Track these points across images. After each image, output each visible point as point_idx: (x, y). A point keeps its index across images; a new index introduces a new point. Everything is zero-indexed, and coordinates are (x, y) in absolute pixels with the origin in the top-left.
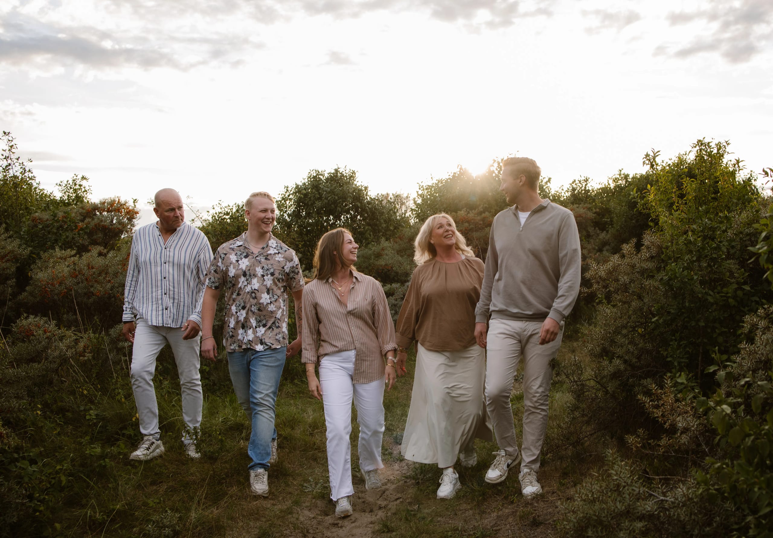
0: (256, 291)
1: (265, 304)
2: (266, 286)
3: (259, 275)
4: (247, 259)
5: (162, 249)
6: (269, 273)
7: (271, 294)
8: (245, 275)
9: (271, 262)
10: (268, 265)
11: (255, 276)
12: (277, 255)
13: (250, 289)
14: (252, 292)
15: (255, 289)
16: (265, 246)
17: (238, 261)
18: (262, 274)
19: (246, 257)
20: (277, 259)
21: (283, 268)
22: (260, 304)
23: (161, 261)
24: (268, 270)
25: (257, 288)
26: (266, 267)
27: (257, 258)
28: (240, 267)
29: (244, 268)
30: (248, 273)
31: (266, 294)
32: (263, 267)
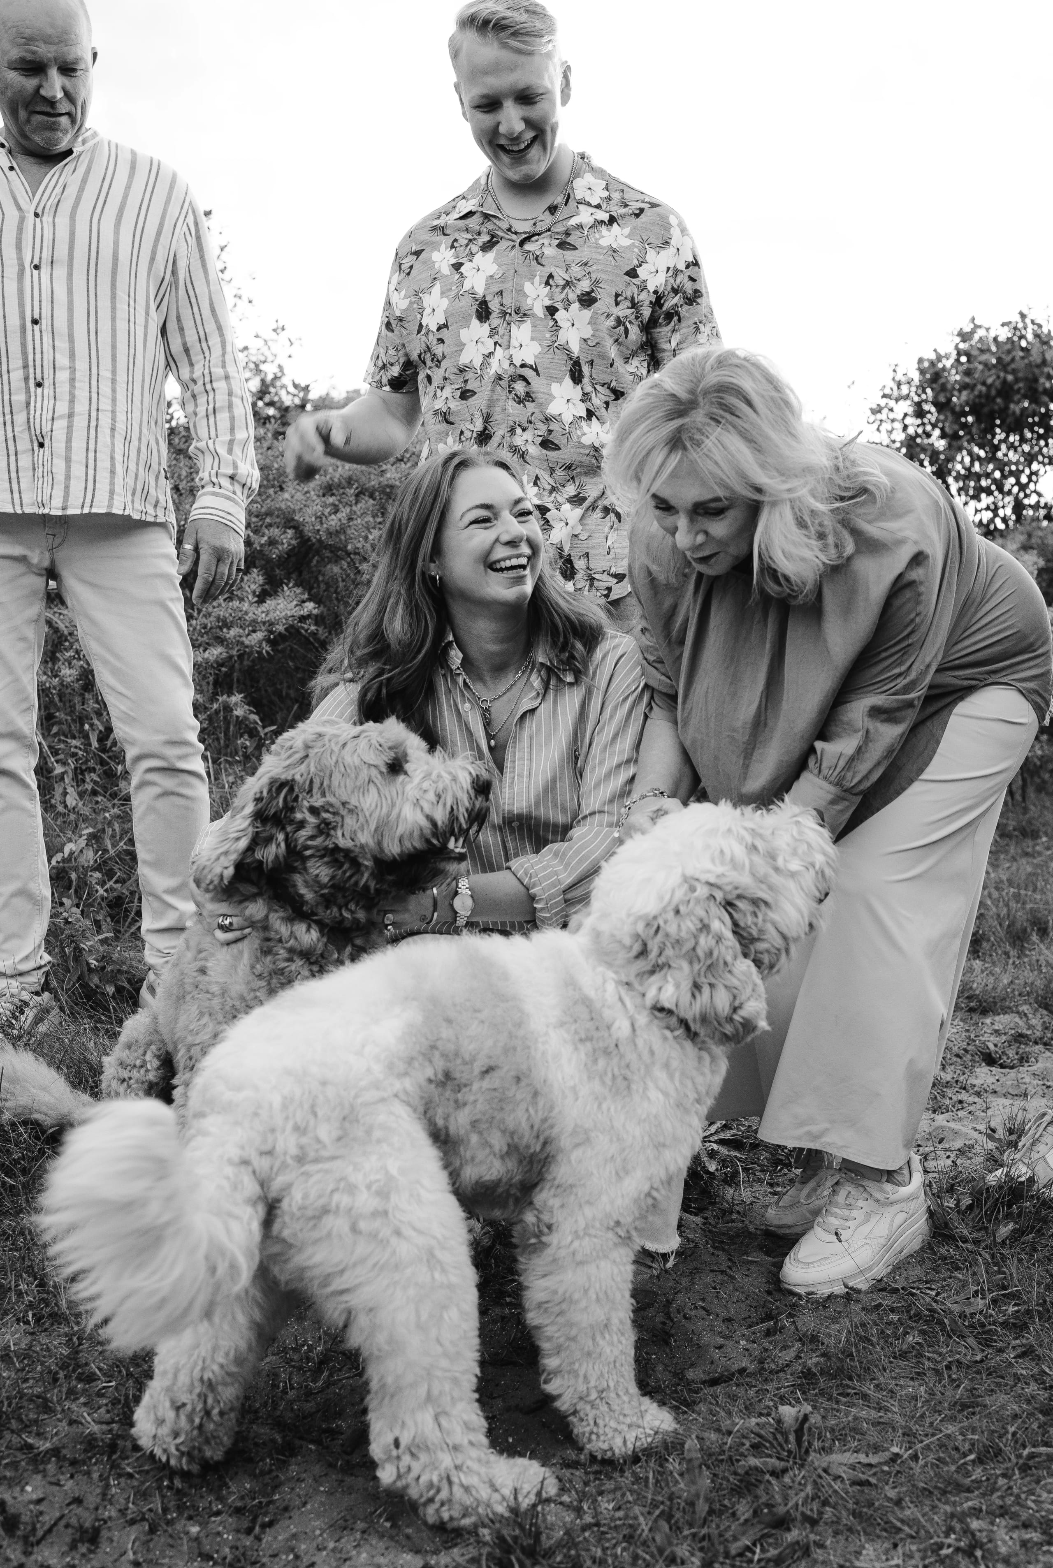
0: (528, 373)
1: (567, 418)
2: (565, 349)
3: (539, 311)
4: (491, 255)
5: (22, 219)
6: (572, 296)
7: (586, 380)
8: (483, 312)
9: (584, 253)
10: (568, 267)
11: (522, 314)
12: (603, 229)
13: (506, 365)
14: (513, 379)
15: (523, 366)
16: (559, 200)
17: (457, 266)
18: (548, 303)
19: (487, 247)
20: (604, 242)
21: (632, 273)
22: (547, 420)
23: (20, 259)
24: (568, 284)
25: (530, 361)
26: (560, 275)
27: (528, 247)
28: (467, 286)
29: (480, 291)
30: (494, 306)
31: (568, 381)
32: (551, 276)
